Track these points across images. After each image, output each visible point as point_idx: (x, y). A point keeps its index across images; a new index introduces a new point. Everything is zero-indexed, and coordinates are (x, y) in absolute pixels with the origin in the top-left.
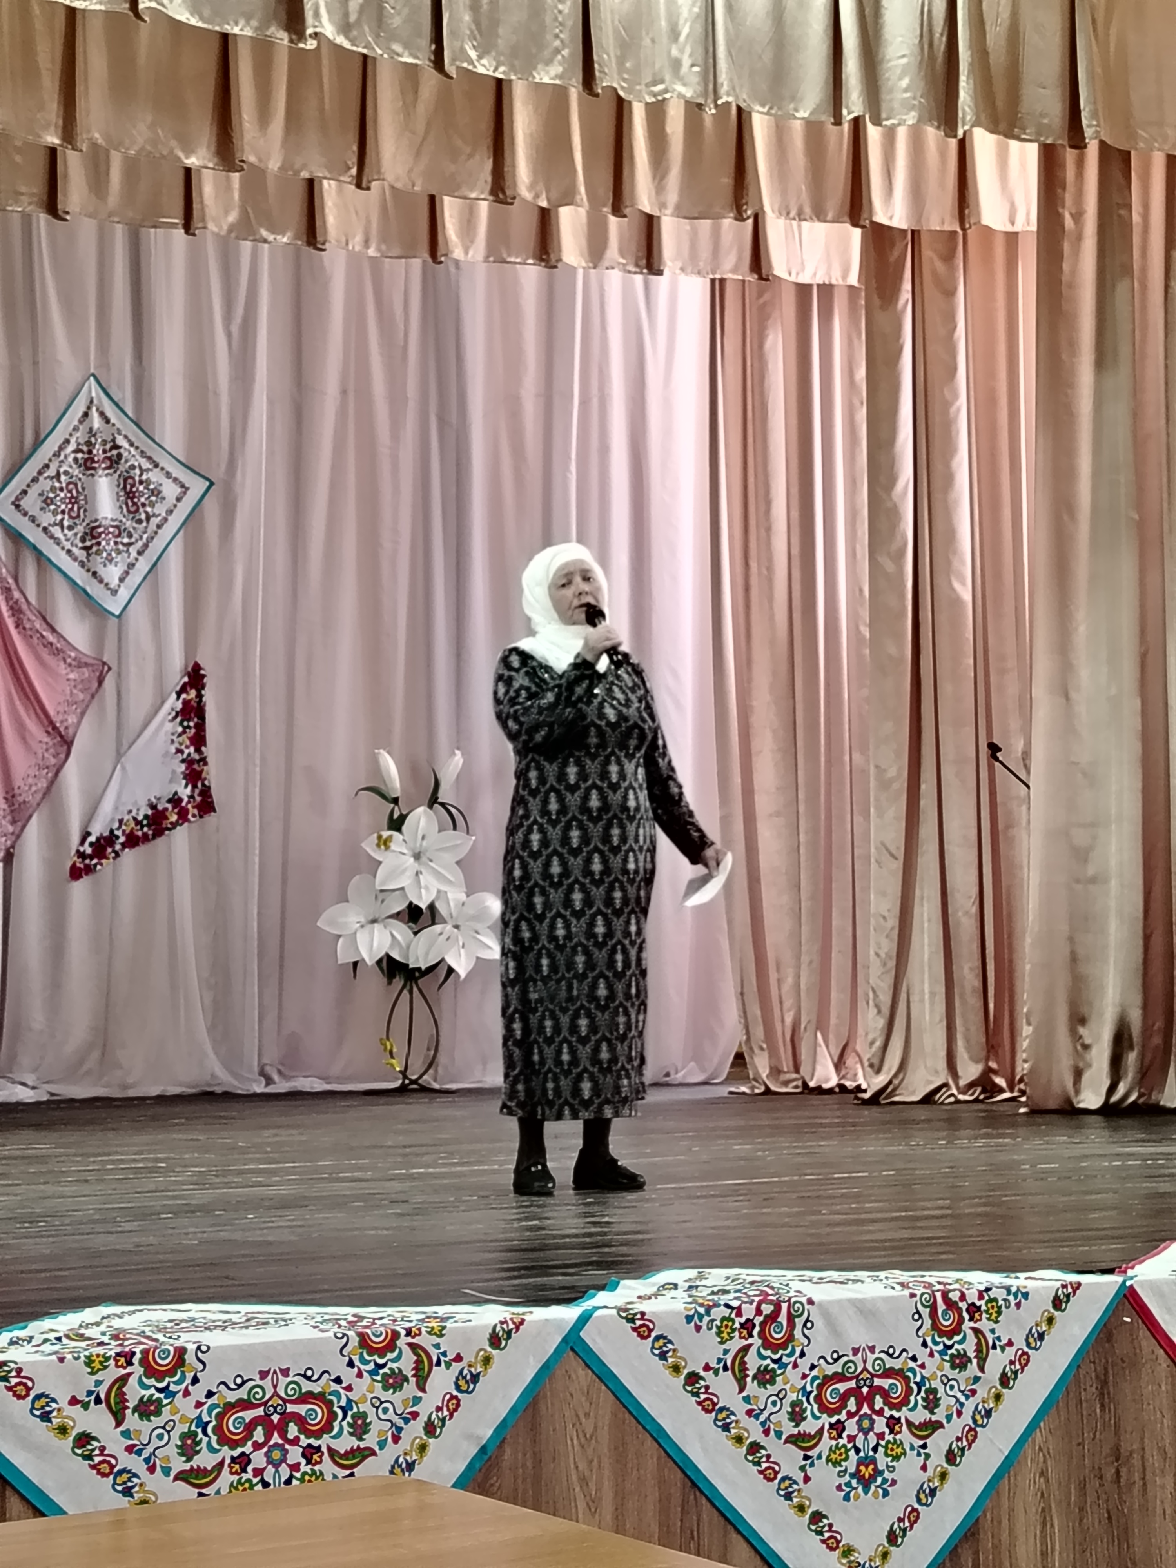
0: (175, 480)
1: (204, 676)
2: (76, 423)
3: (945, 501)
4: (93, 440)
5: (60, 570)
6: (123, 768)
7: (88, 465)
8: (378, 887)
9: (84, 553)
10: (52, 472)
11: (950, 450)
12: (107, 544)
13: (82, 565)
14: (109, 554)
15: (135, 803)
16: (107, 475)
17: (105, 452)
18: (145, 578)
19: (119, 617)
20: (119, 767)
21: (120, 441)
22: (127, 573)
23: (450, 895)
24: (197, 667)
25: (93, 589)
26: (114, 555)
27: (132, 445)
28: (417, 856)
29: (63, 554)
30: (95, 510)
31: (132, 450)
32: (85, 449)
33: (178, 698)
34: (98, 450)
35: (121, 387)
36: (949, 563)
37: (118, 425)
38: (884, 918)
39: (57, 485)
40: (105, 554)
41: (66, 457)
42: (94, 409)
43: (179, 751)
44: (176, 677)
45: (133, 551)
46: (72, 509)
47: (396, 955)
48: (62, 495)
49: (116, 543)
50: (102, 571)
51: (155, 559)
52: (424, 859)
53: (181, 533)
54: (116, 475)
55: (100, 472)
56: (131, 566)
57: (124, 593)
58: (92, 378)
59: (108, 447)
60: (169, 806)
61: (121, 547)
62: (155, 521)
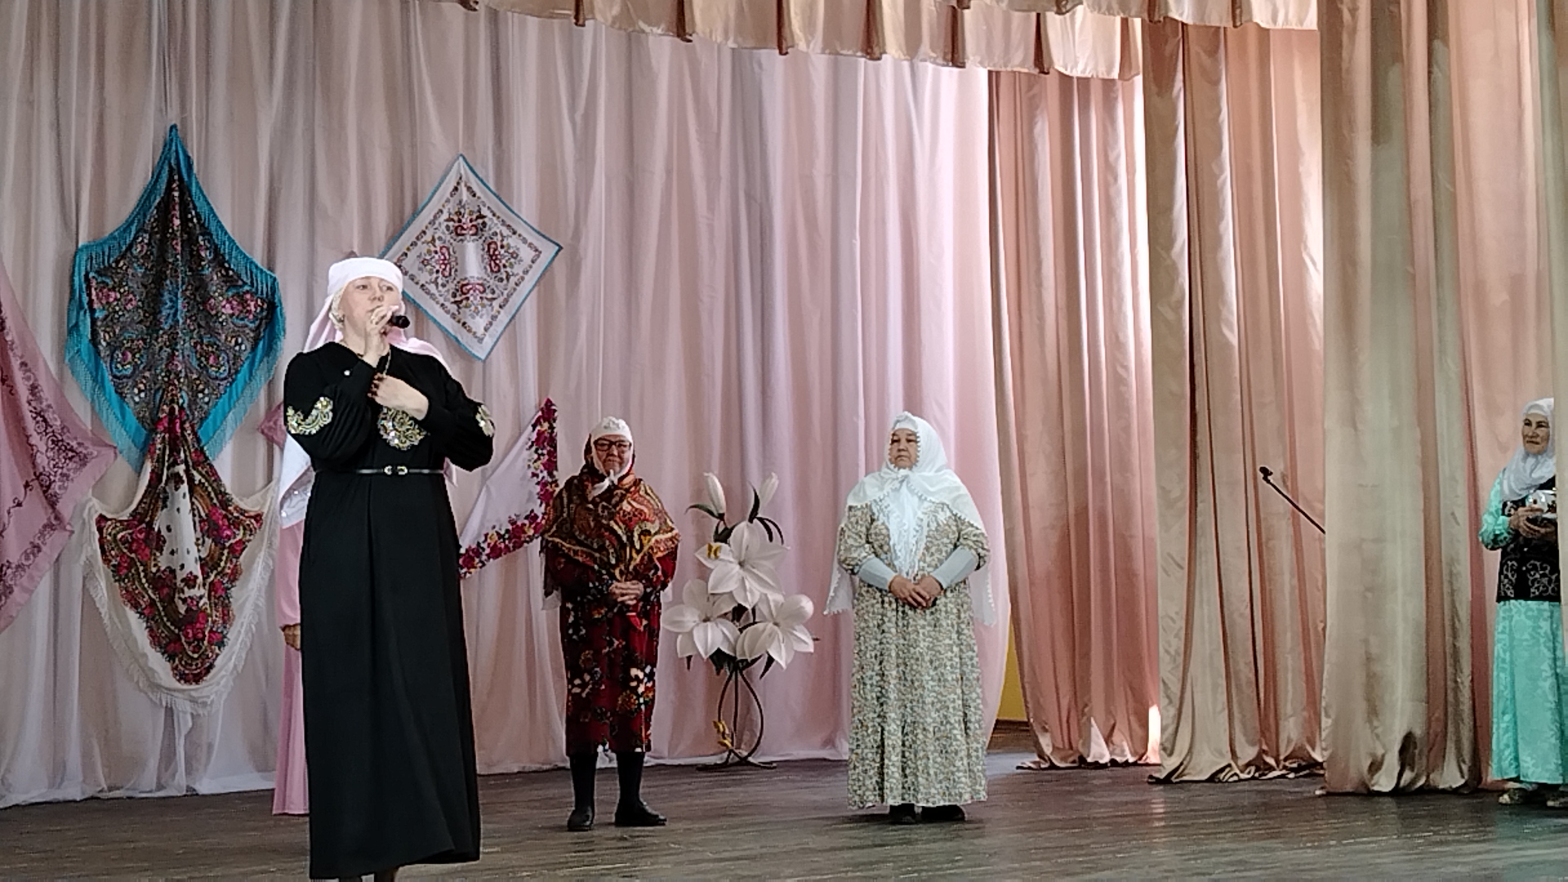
0: (530, 245)
1: (555, 411)
2: (448, 195)
3: (1215, 259)
4: (462, 211)
5: (435, 321)
6: (488, 490)
7: (458, 232)
8: (710, 591)
9: (455, 306)
10: (428, 237)
11: (1218, 216)
12: (474, 298)
13: (453, 316)
14: (476, 308)
15: (498, 520)
16: (473, 241)
17: (471, 221)
18: (505, 328)
19: (484, 361)
20: (484, 489)
21: (485, 211)
22: (491, 324)
23: (770, 597)
24: (549, 403)
25: (465, 338)
26: (480, 308)
27: (494, 215)
28: (741, 564)
29: (438, 307)
30: (464, 270)
31: (495, 218)
32: (456, 218)
33: (534, 430)
34: (466, 219)
35: (485, 167)
36: (1219, 312)
37: (483, 199)
38: (1172, 619)
39: (433, 249)
40: (473, 308)
41: (440, 224)
42: (463, 184)
43: (534, 475)
44: (532, 412)
45: (496, 304)
46: (444, 269)
47: (725, 650)
48: (437, 257)
49: (481, 298)
50: (470, 322)
51: (514, 312)
52: (748, 566)
53: (536, 289)
54: (481, 241)
55: (468, 237)
56: (494, 318)
57: (488, 341)
58: (461, 159)
59: (474, 217)
60: (527, 522)
61: (485, 301)
62: (513, 280)
